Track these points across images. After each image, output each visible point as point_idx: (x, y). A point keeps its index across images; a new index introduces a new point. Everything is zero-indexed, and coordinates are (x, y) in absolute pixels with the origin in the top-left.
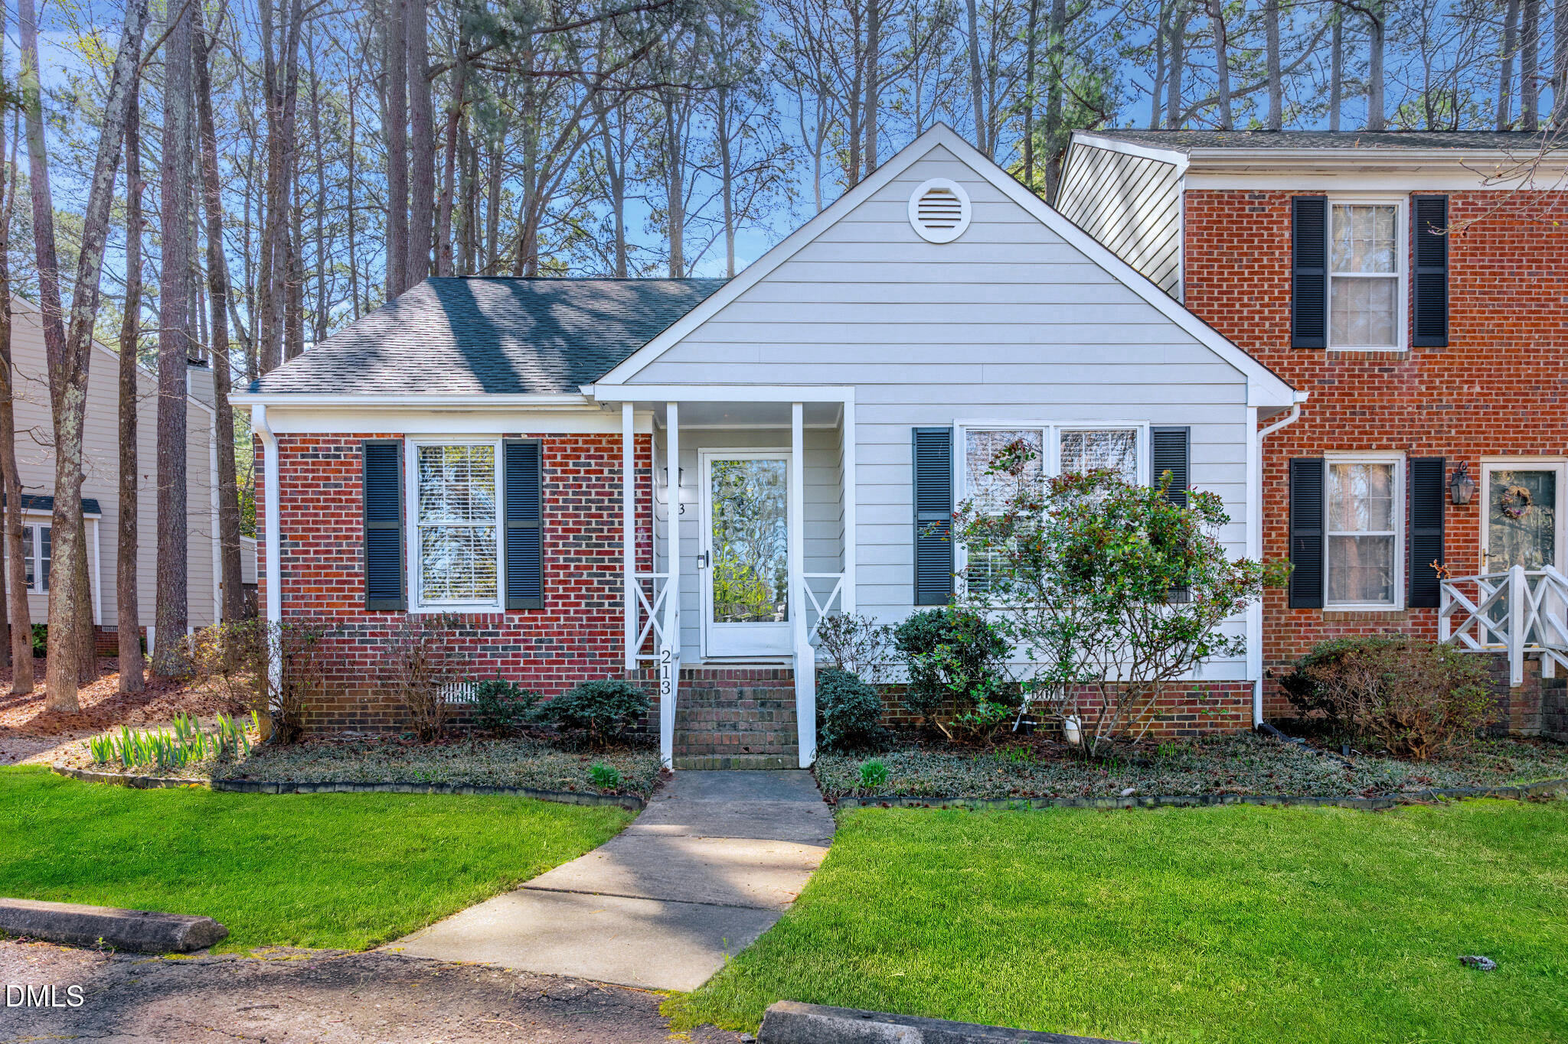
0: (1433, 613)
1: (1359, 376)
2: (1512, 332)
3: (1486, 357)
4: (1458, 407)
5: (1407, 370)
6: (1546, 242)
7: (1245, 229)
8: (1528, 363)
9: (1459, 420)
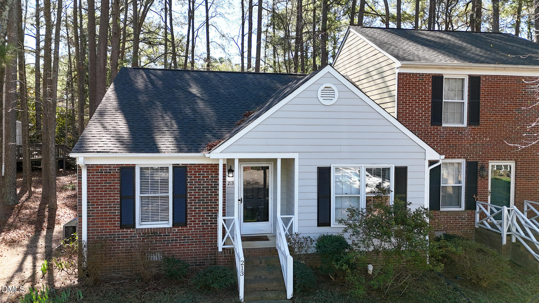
0: (474, 212)
1: (452, 135)
2: (499, 121)
3: (491, 129)
4: (482, 145)
5: (467, 133)
6: (510, 92)
7: (417, 86)
8: (504, 131)
9: (482, 149)
